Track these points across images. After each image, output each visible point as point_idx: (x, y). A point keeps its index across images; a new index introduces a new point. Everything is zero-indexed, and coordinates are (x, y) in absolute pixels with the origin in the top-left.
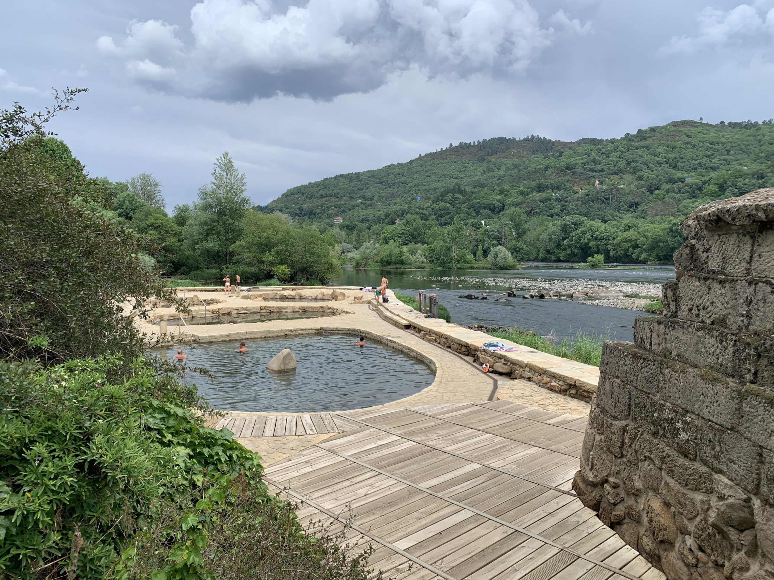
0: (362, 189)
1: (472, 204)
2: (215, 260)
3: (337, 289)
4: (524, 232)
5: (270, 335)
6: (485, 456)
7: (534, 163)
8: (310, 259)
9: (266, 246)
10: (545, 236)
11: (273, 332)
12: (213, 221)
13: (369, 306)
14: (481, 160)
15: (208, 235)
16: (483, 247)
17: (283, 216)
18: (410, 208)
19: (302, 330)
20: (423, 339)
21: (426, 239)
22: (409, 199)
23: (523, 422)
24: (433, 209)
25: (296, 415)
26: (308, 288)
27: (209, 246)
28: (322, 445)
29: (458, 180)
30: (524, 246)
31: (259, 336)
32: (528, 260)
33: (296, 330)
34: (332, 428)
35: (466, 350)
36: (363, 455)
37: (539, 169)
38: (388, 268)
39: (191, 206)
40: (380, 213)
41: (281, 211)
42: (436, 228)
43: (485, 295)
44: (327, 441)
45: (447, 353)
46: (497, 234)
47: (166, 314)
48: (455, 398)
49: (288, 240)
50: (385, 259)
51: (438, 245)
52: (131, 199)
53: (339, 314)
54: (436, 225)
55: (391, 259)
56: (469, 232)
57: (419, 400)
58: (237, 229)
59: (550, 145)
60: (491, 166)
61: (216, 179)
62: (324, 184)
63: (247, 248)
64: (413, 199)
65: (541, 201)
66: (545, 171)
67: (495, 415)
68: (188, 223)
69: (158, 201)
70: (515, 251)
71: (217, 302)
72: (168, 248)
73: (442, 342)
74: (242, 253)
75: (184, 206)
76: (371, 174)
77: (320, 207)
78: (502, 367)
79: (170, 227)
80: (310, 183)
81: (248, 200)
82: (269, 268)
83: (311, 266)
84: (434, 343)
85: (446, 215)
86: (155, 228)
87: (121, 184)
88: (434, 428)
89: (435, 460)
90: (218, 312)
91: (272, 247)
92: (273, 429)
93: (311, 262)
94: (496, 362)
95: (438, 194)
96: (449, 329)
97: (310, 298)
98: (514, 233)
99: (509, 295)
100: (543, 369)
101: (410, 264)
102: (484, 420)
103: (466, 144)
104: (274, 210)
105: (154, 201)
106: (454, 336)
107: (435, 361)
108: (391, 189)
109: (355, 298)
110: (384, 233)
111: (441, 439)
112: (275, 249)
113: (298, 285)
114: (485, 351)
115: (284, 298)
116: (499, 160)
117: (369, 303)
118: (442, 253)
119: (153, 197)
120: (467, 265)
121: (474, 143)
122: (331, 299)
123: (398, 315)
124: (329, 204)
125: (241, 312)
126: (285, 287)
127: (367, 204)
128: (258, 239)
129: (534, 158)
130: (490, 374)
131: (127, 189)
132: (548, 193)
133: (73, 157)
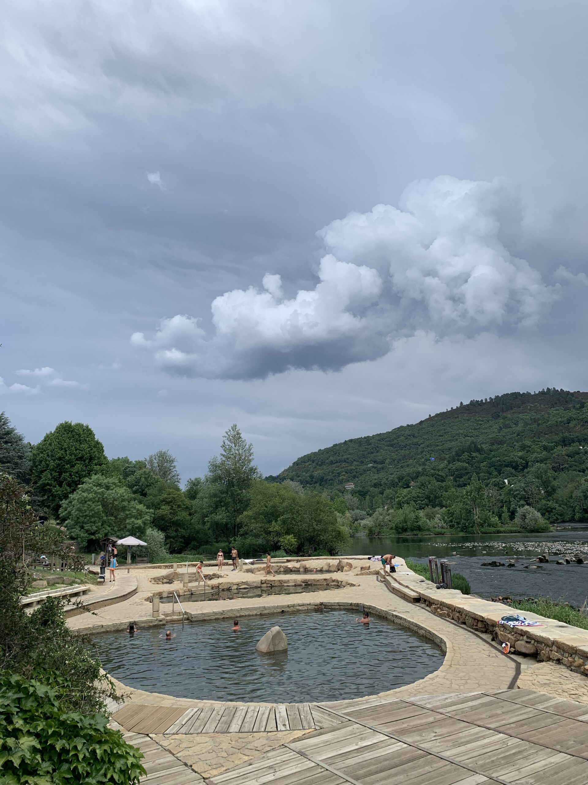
0: (372, 453)
1: (492, 462)
2: (224, 533)
3: (344, 559)
4: (554, 490)
5: (266, 612)
6: (494, 765)
7: (554, 416)
8: (316, 527)
9: (273, 516)
10: (578, 493)
11: (269, 608)
12: (222, 492)
13: (377, 577)
14: (496, 416)
15: (217, 507)
16: (509, 509)
17: (293, 485)
18: (424, 470)
19: (300, 606)
20: (434, 613)
21: (444, 502)
22: (423, 460)
23: (547, 718)
24: (449, 470)
25: (269, 705)
26: (313, 559)
27: (217, 518)
28: (292, 746)
29: (473, 438)
30: (557, 506)
31: (255, 612)
32: (563, 522)
33: (293, 606)
34: (309, 723)
35: (484, 626)
36: (339, 760)
37: (561, 422)
38: (404, 536)
39: (203, 479)
40: (393, 476)
41: (292, 480)
42: (453, 489)
43: (513, 561)
44: (299, 739)
45: (461, 630)
46: (523, 493)
47: (165, 590)
48: (466, 686)
49: (294, 508)
50: (401, 525)
51: (457, 507)
52: (147, 476)
53: (344, 587)
54: (454, 486)
55: (407, 525)
56: (490, 492)
57: (422, 689)
58: (245, 499)
59: (570, 396)
60: (508, 422)
61: (225, 451)
62: (334, 450)
63: (254, 519)
64: (427, 460)
65: (568, 456)
66: (568, 423)
67: (512, 708)
68: (199, 496)
69: (174, 476)
70: (546, 511)
71: (219, 577)
72: (179, 522)
73: (455, 617)
74: (249, 524)
75: (196, 479)
76: (380, 437)
77: (331, 474)
78: (525, 647)
79: (182, 501)
80: (320, 450)
81: (256, 469)
82: (276, 539)
83: (318, 535)
84: (447, 619)
85: (464, 475)
86: (168, 503)
87: (140, 462)
88: (433, 724)
89: (427, 769)
90: (218, 587)
91: (278, 516)
92: (240, 723)
93: (319, 531)
94: (518, 641)
95: (454, 453)
96: (463, 601)
97: (315, 570)
98: (543, 492)
99: (541, 561)
100: (572, 648)
101: (428, 530)
102: (497, 715)
103: (477, 401)
104: (285, 479)
105: (169, 477)
106: (468, 610)
107: (445, 640)
108: (403, 451)
109: (362, 568)
110: (398, 497)
111: (439, 741)
112: (281, 518)
113: (306, 556)
114: (503, 626)
115: (288, 571)
116: (516, 415)
117: (377, 573)
118: (462, 516)
119: (168, 473)
120: (493, 529)
121: (486, 400)
122: (336, 570)
123: (407, 587)
124: (340, 470)
125: (241, 587)
126: (289, 558)
127: (378, 467)
128: (264, 508)
129: (552, 411)
130: (512, 656)
131: (146, 466)
132: (575, 446)
133: (96, 440)
